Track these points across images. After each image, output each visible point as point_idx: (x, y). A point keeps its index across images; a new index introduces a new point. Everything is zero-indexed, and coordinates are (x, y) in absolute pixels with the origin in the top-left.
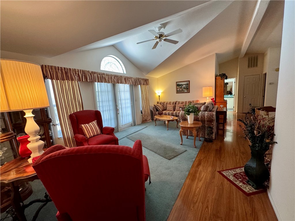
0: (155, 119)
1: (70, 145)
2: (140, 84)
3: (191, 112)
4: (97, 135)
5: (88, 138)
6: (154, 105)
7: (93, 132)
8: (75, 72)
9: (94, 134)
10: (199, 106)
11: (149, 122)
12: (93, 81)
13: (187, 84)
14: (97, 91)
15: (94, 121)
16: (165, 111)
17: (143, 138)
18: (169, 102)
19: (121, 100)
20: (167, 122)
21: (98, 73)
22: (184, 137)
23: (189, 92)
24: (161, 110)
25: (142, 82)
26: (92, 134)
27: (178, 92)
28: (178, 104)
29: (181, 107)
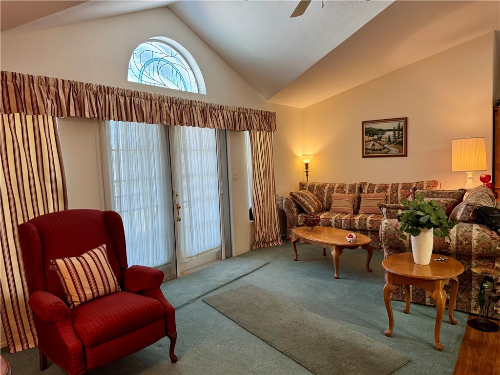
0: (294, 240)
1: (19, 322)
2: (250, 128)
3: (423, 226)
4: (105, 295)
5: (76, 304)
6: (291, 194)
7: (94, 286)
8: (46, 88)
9: (95, 291)
10: (442, 200)
11: (274, 246)
12: (100, 117)
13: (399, 129)
14: (113, 147)
15: (96, 246)
16: (326, 213)
17: (257, 304)
18: (337, 186)
19: (187, 176)
20: (333, 253)
21: (120, 91)
22: (398, 308)
23: (406, 155)
24: (313, 211)
25: (256, 123)
26: (88, 292)
27: (367, 153)
28: (368, 192)
29: (385, 206)
